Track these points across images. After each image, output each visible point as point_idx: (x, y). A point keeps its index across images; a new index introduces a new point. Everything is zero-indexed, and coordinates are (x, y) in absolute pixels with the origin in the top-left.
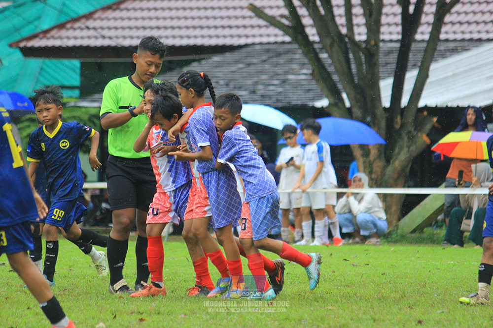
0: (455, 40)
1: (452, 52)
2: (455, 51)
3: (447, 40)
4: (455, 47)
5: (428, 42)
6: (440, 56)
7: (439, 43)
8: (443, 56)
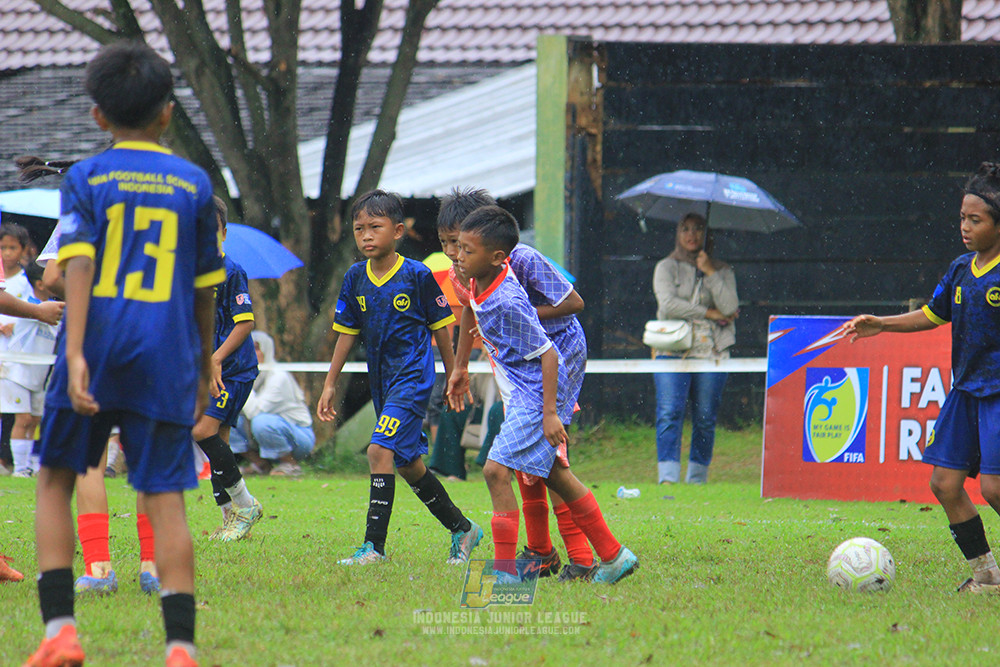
0: (447, 64)
1: (441, 88)
2: (446, 85)
3: (431, 64)
4: (446, 77)
5: (394, 66)
6: (420, 96)
7: (416, 70)
8: (426, 97)
